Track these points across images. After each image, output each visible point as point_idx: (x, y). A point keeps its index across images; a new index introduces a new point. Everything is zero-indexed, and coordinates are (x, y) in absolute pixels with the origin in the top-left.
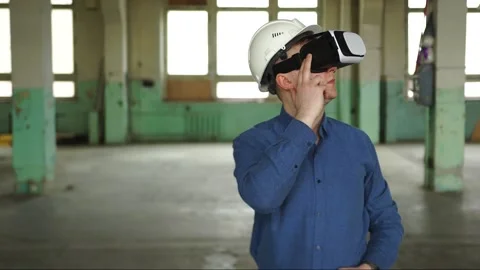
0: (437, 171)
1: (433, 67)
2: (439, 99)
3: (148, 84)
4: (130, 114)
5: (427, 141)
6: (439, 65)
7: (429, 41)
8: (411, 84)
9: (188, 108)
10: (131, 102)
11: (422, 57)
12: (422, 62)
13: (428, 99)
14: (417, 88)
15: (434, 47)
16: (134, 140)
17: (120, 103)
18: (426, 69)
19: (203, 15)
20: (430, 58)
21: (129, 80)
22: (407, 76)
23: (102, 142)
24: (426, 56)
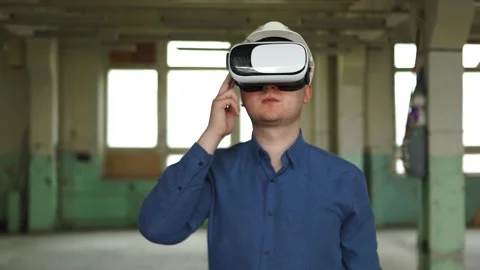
0: (433, 256)
1: (426, 131)
2: (433, 169)
3: (84, 157)
4: (60, 196)
5: (420, 225)
6: (432, 128)
7: (420, 101)
8: (399, 154)
9: (132, 188)
10: (62, 181)
11: (412, 119)
12: (412, 125)
13: (420, 169)
14: (407, 156)
15: (425, 107)
16: (65, 226)
17: (48, 181)
18: (417, 134)
19: (152, 75)
20: (421, 120)
21: (60, 153)
22: (394, 147)
23: (24, 229)
24: (416, 118)
